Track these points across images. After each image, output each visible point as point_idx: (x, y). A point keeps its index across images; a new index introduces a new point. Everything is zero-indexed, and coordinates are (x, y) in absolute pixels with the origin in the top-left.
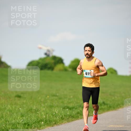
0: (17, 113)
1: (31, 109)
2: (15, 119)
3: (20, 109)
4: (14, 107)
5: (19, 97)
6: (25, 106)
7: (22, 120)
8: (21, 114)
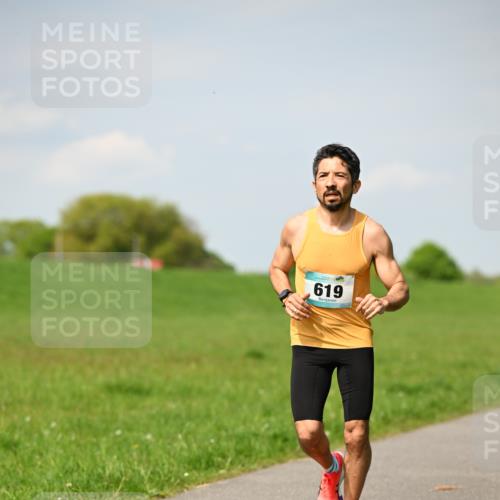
0: (250, 405)
2: (244, 423)
3: (261, 392)
4: (241, 387)
5: (257, 355)
6: (274, 383)
7: (267, 426)
8: (264, 407)
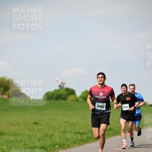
0: (34, 138)
1: (47, 135)
2: (32, 143)
4: (32, 133)
5: (36, 123)
6: (41, 131)
7: (39, 144)
8: (38, 138)
